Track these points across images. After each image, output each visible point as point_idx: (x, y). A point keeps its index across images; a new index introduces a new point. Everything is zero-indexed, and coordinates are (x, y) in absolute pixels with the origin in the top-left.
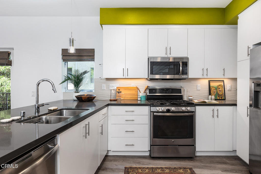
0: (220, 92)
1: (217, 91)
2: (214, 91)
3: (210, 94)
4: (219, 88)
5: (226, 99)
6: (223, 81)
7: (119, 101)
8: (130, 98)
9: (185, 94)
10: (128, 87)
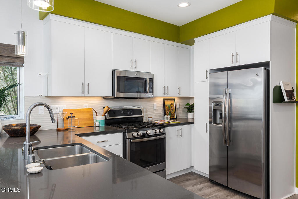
0: (172, 111)
1: (170, 110)
2: (168, 110)
3: (165, 114)
4: (172, 107)
5: (177, 118)
6: (174, 99)
7: (71, 130)
8: (84, 124)
9: (145, 115)
10: (80, 109)
